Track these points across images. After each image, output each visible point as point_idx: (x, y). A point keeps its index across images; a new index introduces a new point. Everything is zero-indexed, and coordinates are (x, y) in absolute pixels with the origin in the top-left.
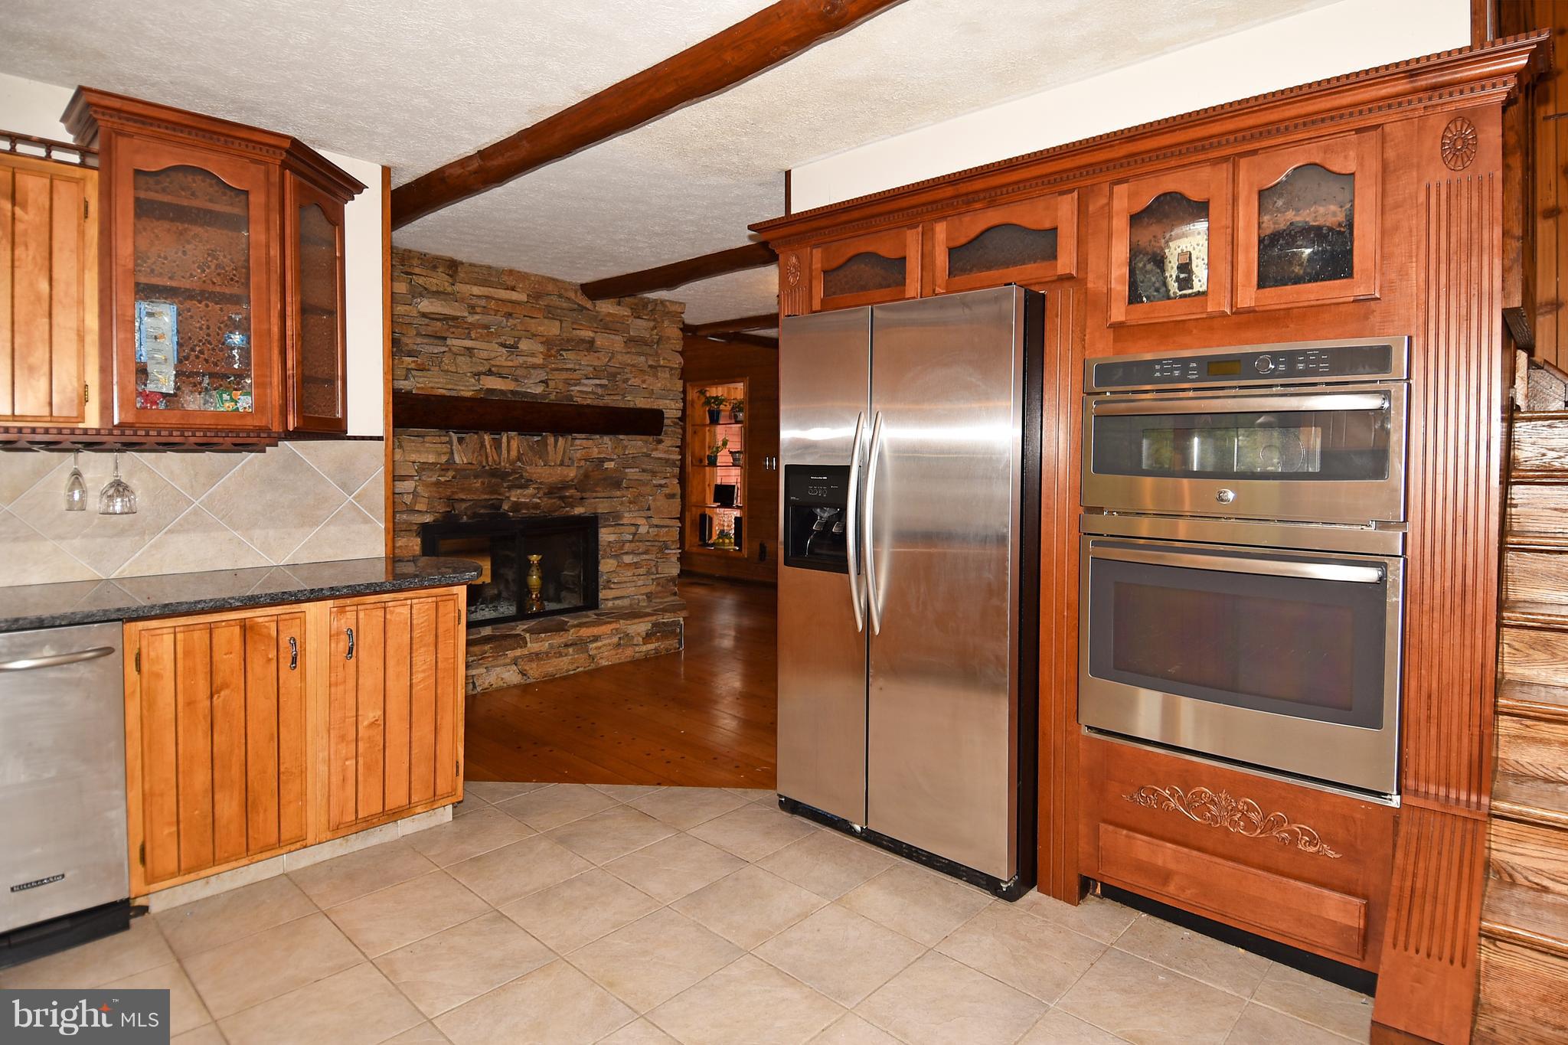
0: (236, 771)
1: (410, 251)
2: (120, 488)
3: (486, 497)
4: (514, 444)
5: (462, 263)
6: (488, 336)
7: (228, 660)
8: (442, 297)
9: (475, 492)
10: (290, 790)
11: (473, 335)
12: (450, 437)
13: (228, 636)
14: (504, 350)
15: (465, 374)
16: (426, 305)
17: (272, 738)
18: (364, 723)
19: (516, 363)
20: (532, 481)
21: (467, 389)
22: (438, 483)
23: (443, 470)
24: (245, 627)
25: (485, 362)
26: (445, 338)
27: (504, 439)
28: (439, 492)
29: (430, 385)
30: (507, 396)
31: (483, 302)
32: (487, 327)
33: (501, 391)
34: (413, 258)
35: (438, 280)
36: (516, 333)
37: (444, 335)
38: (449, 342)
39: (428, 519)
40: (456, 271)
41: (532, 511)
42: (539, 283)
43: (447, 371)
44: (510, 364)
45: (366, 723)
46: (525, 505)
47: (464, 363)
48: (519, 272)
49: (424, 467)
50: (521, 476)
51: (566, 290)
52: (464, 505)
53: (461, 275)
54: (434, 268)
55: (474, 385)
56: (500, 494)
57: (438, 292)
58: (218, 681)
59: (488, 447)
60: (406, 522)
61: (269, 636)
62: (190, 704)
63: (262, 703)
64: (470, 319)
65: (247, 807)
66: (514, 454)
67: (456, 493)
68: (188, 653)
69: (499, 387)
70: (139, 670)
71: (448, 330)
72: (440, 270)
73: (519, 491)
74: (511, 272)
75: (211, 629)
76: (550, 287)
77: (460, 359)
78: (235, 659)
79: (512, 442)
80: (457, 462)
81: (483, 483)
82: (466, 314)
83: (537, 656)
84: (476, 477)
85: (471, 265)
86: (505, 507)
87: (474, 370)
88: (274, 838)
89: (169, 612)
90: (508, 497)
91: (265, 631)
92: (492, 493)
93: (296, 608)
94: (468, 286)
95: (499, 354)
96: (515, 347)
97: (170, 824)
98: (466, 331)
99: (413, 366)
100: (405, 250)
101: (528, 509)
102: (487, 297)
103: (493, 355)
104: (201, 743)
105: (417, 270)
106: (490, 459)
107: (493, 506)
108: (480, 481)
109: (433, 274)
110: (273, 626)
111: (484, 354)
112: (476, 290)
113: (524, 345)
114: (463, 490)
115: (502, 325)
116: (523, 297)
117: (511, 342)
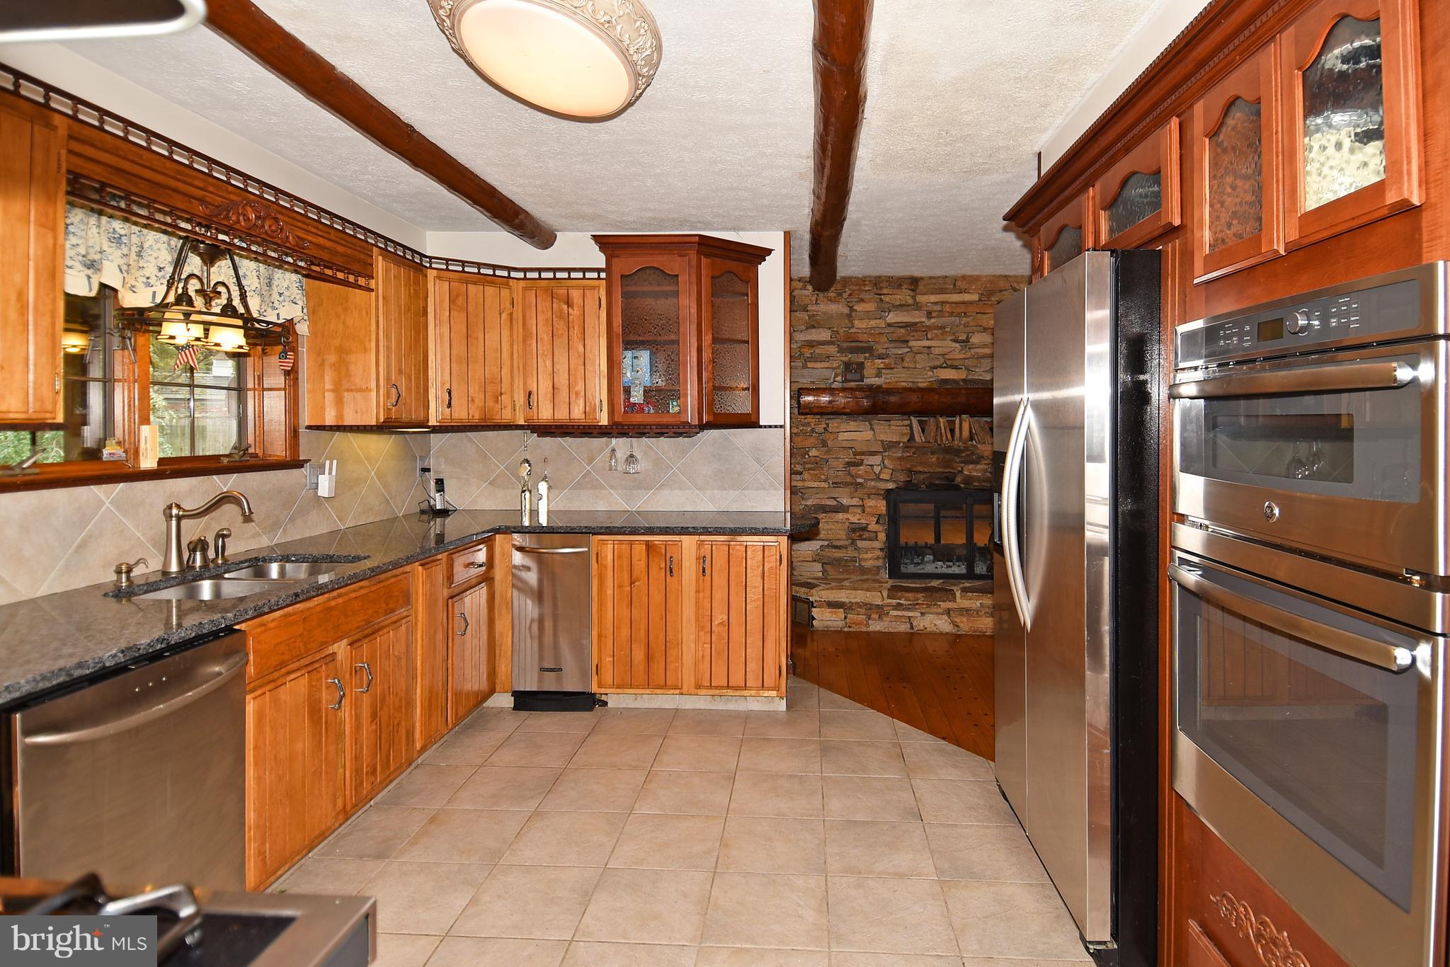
0: (643, 634)
1: (880, 277)
2: (631, 458)
3: (941, 470)
4: (966, 426)
5: (922, 278)
6: (943, 335)
7: (640, 564)
8: (905, 308)
9: (932, 464)
10: (672, 653)
11: (930, 337)
12: (910, 420)
13: (640, 550)
14: (957, 345)
15: (924, 368)
16: (892, 317)
17: (662, 619)
18: (716, 622)
19: (969, 355)
20: (983, 457)
21: (924, 379)
22: (901, 459)
23: (906, 447)
24: (649, 546)
25: (940, 357)
26: (908, 341)
27: (957, 421)
28: (901, 465)
29: (896, 380)
30: (960, 385)
31: (938, 308)
32: (942, 328)
33: (954, 381)
34: (883, 281)
35: (904, 296)
36: (968, 329)
37: (906, 339)
38: (912, 343)
39: (891, 486)
40: (917, 286)
41: (983, 484)
42: (991, 282)
43: (908, 368)
44: (963, 356)
45: (716, 623)
46: (977, 478)
47: (922, 361)
48: (970, 276)
49: (889, 446)
50: (973, 453)
51: (1018, 283)
52: (922, 477)
53: (921, 288)
54: (900, 286)
55: (931, 377)
56: (953, 468)
57: (901, 306)
58: (634, 577)
59: (943, 428)
60: (874, 487)
61: (661, 554)
62: (620, 587)
63: (657, 597)
64: (928, 323)
65: (649, 658)
66: (966, 433)
67: (916, 466)
68: (619, 557)
69: (951, 377)
70: (597, 562)
71: (909, 335)
72: (905, 286)
73: (971, 466)
74: (964, 277)
75: (631, 543)
76: (1002, 284)
77: (918, 357)
78: (643, 563)
79: (964, 423)
80: (917, 440)
81: (938, 459)
82: (923, 320)
83: (966, 611)
84: (933, 453)
85: (931, 278)
86: (959, 479)
87: (931, 365)
88: (662, 682)
89: (610, 531)
90: (961, 472)
91: (658, 550)
92: (945, 467)
93: (677, 538)
94: (926, 296)
95: (951, 349)
96: (967, 341)
97: (609, 656)
98: (924, 333)
99: (882, 366)
100: (876, 277)
101: (979, 482)
102: (943, 302)
103: (946, 350)
104: (626, 612)
105: (885, 291)
106: (944, 438)
107: (947, 478)
108: (935, 456)
109: (898, 291)
110: (664, 547)
111: (937, 351)
112: (933, 298)
113: (975, 339)
114: (921, 464)
115: (956, 324)
116: (975, 297)
117: (963, 337)
